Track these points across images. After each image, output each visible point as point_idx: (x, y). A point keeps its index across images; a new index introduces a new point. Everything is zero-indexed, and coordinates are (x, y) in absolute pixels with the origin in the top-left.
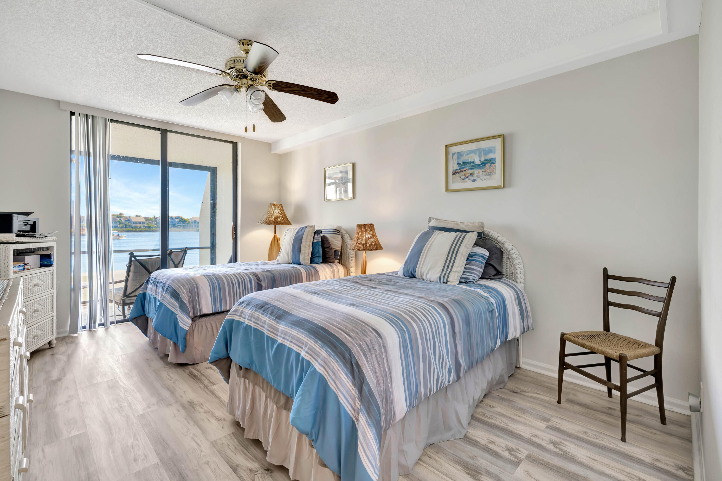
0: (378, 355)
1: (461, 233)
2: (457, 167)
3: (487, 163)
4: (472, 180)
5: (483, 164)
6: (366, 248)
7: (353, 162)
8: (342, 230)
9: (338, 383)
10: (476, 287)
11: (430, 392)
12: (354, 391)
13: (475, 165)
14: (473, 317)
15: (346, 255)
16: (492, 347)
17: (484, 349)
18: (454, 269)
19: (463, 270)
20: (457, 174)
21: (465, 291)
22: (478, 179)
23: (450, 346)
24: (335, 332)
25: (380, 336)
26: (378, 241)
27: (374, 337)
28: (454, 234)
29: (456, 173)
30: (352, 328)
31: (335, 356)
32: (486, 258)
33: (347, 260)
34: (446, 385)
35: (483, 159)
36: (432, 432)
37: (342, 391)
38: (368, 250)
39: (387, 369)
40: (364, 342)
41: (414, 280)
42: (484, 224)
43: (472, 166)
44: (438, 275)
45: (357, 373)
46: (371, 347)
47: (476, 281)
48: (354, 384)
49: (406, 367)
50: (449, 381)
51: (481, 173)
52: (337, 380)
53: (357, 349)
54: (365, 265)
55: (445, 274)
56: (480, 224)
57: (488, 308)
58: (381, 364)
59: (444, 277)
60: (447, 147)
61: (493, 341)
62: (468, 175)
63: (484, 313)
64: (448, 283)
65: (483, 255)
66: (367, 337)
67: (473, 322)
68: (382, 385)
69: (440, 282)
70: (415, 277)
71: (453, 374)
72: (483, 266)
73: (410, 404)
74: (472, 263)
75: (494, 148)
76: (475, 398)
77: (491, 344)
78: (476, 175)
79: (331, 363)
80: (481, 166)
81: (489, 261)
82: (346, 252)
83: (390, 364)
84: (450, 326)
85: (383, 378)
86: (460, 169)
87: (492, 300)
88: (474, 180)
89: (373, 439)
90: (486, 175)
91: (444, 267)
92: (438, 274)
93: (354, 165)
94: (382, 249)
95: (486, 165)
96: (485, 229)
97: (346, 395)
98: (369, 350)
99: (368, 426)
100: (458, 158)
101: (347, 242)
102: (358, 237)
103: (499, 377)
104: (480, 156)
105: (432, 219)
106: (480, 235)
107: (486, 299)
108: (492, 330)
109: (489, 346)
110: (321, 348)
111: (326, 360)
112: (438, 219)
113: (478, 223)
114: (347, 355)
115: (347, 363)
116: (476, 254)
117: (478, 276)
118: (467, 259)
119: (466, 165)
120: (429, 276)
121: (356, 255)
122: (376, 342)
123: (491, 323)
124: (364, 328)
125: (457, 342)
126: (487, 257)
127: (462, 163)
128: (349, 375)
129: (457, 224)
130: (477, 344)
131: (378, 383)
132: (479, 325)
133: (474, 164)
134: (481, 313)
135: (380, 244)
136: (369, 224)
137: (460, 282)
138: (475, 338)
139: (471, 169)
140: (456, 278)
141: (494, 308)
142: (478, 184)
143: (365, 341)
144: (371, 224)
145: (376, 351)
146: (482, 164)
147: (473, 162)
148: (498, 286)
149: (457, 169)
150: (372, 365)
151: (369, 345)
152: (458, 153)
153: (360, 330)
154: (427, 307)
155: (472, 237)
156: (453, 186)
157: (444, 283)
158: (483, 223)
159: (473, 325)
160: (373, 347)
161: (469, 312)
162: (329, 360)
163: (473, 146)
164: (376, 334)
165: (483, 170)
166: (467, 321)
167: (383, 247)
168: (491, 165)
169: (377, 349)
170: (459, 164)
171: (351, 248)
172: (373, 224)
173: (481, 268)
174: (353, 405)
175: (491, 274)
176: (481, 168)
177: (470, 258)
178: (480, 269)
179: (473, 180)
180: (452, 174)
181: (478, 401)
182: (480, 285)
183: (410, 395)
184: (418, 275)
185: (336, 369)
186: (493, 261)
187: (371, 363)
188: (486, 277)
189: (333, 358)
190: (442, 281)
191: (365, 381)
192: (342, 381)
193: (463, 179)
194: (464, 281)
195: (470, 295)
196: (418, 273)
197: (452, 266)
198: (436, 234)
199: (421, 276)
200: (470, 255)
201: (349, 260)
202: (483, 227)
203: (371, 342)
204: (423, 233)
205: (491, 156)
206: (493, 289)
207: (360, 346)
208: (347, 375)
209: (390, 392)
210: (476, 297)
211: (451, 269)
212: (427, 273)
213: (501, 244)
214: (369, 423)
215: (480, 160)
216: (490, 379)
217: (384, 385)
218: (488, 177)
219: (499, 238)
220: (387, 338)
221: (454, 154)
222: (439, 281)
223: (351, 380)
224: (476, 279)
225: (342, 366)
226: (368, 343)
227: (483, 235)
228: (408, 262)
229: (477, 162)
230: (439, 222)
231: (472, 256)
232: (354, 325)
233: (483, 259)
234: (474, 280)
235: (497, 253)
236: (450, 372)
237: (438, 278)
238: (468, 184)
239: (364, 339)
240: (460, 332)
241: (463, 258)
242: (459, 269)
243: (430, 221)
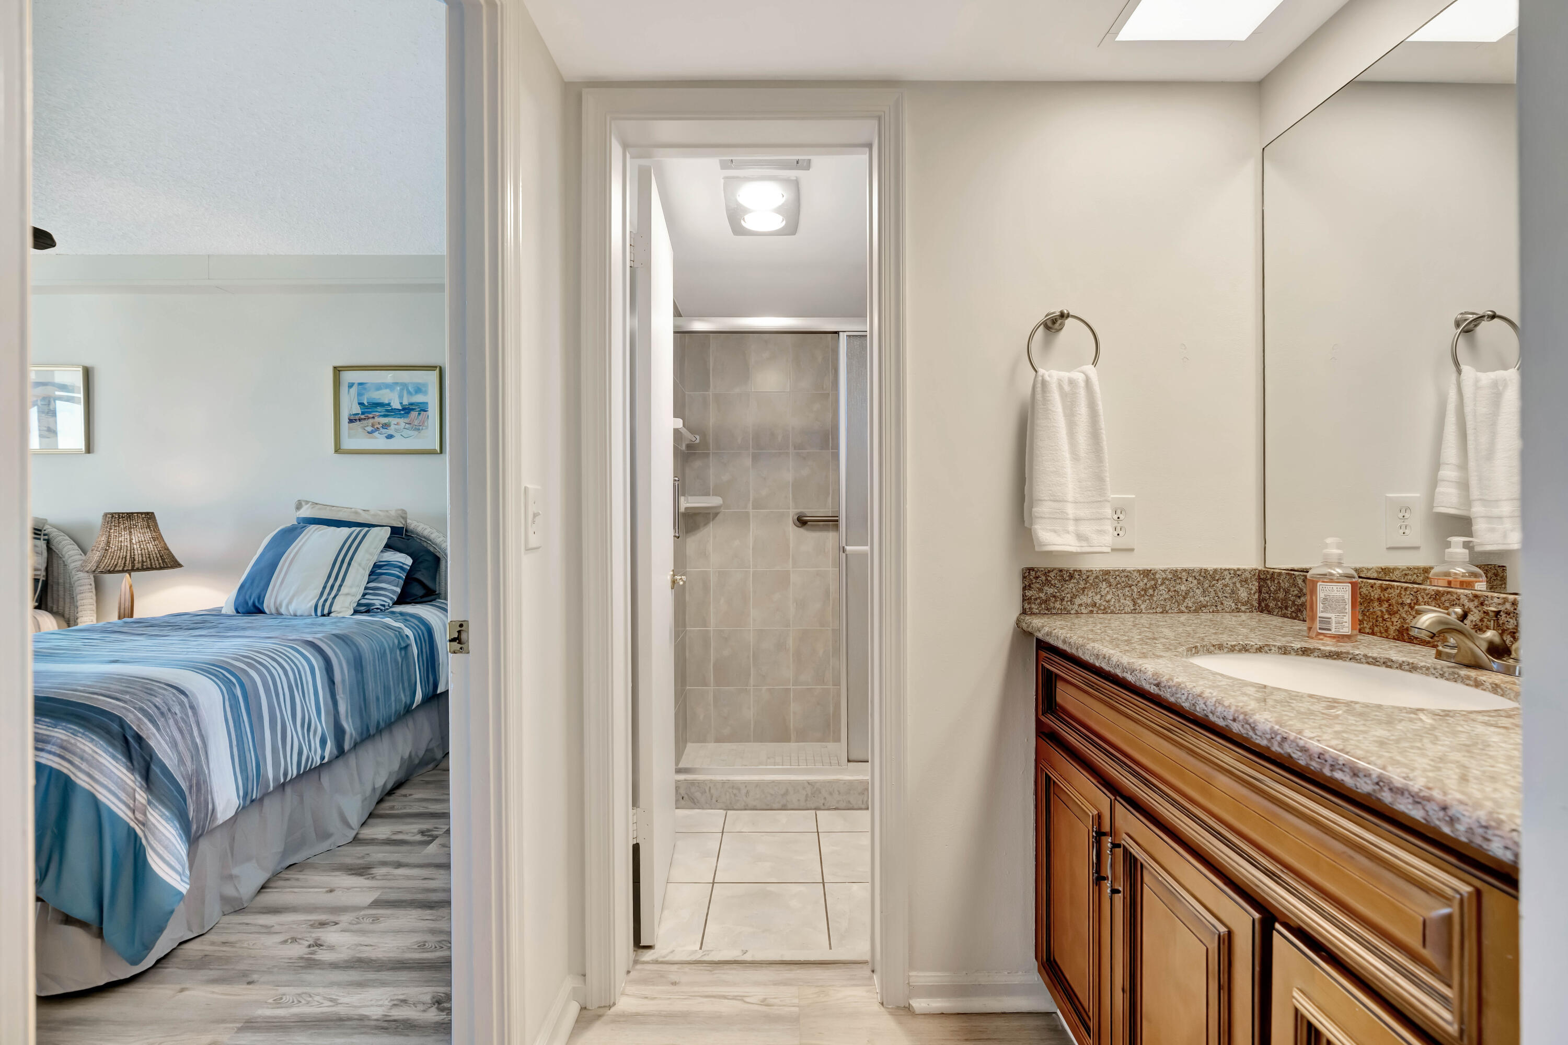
0: (180, 720)
1: (359, 529)
2: (357, 409)
3: (413, 409)
4: (386, 435)
5: (406, 410)
6: (133, 566)
7: (88, 364)
8: (46, 527)
9: (96, 772)
10: (382, 616)
11: (285, 775)
12: (130, 779)
13: (392, 409)
14: (367, 655)
15: (61, 589)
16: (406, 703)
17: (390, 706)
18: (344, 590)
19: (362, 591)
20: (358, 423)
21: (360, 623)
22: (397, 435)
23: (324, 701)
24: (83, 700)
25: (182, 692)
26: (168, 549)
27: (171, 695)
28: (345, 531)
29: (356, 420)
30: (121, 688)
31: (87, 733)
32: (406, 569)
33: (67, 600)
34: (316, 763)
35: (405, 402)
36: (291, 846)
37: (105, 783)
38: (138, 570)
39: (198, 740)
40: (150, 704)
41: (260, 617)
42: (406, 513)
43: (387, 411)
44: (313, 602)
45: (136, 749)
46: (165, 709)
47: (387, 607)
48: (132, 769)
49: (237, 736)
50: (323, 758)
51: (403, 425)
52: (95, 769)
53: (135, 715)
54: (128, 604)
55: (326, 601)
56: (400, 512)
57: (399, 642)
58: (185, 732)
59: (323, 605)
60: (337, 370)
61: (408, 693)
62: (379, 426)
63: (391, 651)
64: (331, 615)
65: (401, 565)
66: (156, 697)
67: (368, 666)
68: (189, 763)
69: (316, 614)
70: (261, 611)
71: (329, 745)
72: (401, 582)
73: (246, 794)
74: (380, 579)
75: (425, 385)
76: (376, 786)
77: (404, 698)
78: (393, 427)
79: (78, 744)
80: (402, 412)
81: (414, 574)
82: (61, 581)
83: (203, 733)
84: (325, 672)
85: (191, 752)
86: (363, 413)
87: (408, 632)
88: (390, 437)
89: (176, 836)
90: (412, 429)
91: (324, 588)
92: (311, 600)
93: (88, 374)
94: (179, 565)
95: (412, 412)
96: (409, 521)
97: (113, 788)
98: (162, 714)
99: (166, 821)
100: (360, 394)
101: (67, 556)
102: (108, 542)
103: (423, 752)
104: (401, 397)
105: (303, 503)
106: (395, 531)
107: (398, 632)
108: (405, 677)
109: (401, 700)
110: (50, 728)
111: (65, 744)
112: (317, 504)
113: (396, 510)
114: (115, 727)
115: (114, 739)
116: (389, 564)
117: (391, 599)
118: (372, 573)
119: (376, 407)
120: (292, 609)
121: (98, 587)
122: (174, 701)
123: (404, 666)
124: (149, 686)
125: (338, 697)
126: (409, 568)
127: (367, 404)
128: (120, 757)
129: (356, 513)
130: (378, 699)
131: (181, 761)
132: (381, 669)
133: (390, 408)
134: (385, 651)
135: (173, 557)
136: (142, 513)
137: (356, 612)
138: (374, 689)
139: (385, 416)
140: (347, 604)
141: (409, 642)
142: (397, 443)
143: (152, 702)
144: (147, 513)
145: (176, 714)
146: (404, 409)
147: (389, 404)
148: (426, 612)
149: (359, 414)
150: (168, 735)
151: (160, 707)
152: (360, 384)
153: (140, 689)
154: (282, 649)
155: (381, 536)
156: (347, 444)
157: (323, 615)
158: (404, 512)
159: (369, 670)
160: (169, 710)
161: (360, 650)
162: (73, 741)
163: (389, 377)
164: (174, 691)
165: (406, 420)
166: (358, 664)
167: (181, 562)
168: (419, 414)
169: (177, 712)
170: (361, 404)
171: (87, 569)
172: (153, 513)
173: (397, 586)
174: (131, 803)
175: (416, 595)
176: (401, 416)
177: (376, 572)
178: (394, 588)
179: (389, 435)
180: (348, 420)
181: (382, 791)
182: (393, 613)
183: (246, 779)
184: (268, 607)
185: (90, 752)
186: (420, 573)
187: (167, 732)
188: (408, 600)
189: (83, 736)
190: (319, 613)
191: (154, 758)
192: (104, 768)
193: (368, 432)
194: (363, 608)
195: (369, 627)
196: (268, 604)
197: (340, 586)
198: (311, 529)
199: (277, 609)
200: (376, 566)
201: (72, 598)
202: (405, 519)
203: (164, 702)
204: (282, 530)
205: (419, 398)
206: (412, 616)
207: (142, 710)
208: (114, 757)
209: (205, 774)
210: (378, 629)
211: (339, 590)
212: (290, 603)
213: (436, 545)
214: (167, 817)
215: (401, 403)
216: (406, 756)
217: (192, 763)
218: (416, 433)
219: (433, 536)
220: (198, 696)
221: (351, 385)
222: (313, 614)
223: (124, 763)
224: (387, 604)
225: (105, 745)
226: (157, 704)
227: (406, 531)
228: (247, 585)
229: (396, 405)
230: (320, 509)
231: (380, 567)
232: (125, 685)
233: (402, 572)
234: (384, 606)
235: (427, 560)
236: (323, 742)
237: (311, 607)
238: (379, 442)
239: (149, 700)
240: (343, 681)
241: (361, 571)
242: (354, 590)
243: (299, 506)
